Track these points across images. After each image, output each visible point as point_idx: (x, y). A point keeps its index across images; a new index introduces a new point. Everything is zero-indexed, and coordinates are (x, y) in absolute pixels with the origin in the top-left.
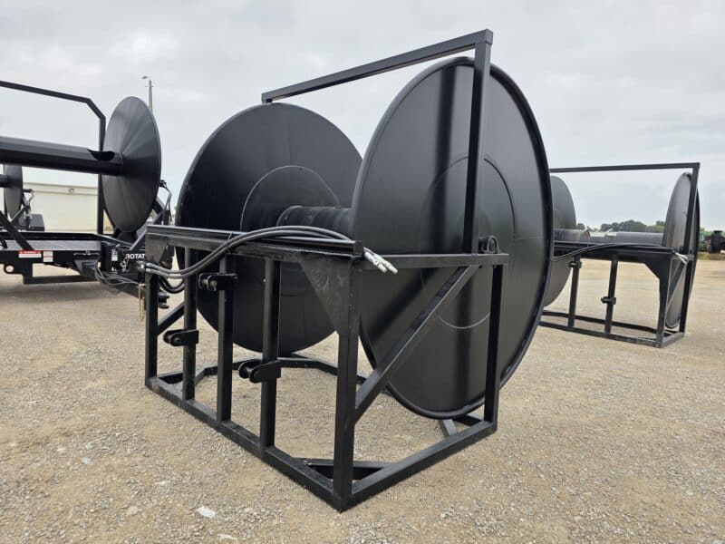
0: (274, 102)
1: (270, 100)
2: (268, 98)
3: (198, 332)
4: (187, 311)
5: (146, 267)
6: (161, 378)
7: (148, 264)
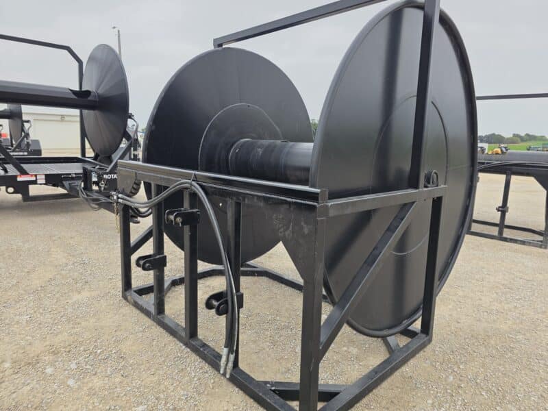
0: (224, 47)
1: (220, 45)
2: (219, 43)
3: (165, 257)
4: (156, 234)
5: (118, 198)
6: (135, 291)
7: (120, 195)
